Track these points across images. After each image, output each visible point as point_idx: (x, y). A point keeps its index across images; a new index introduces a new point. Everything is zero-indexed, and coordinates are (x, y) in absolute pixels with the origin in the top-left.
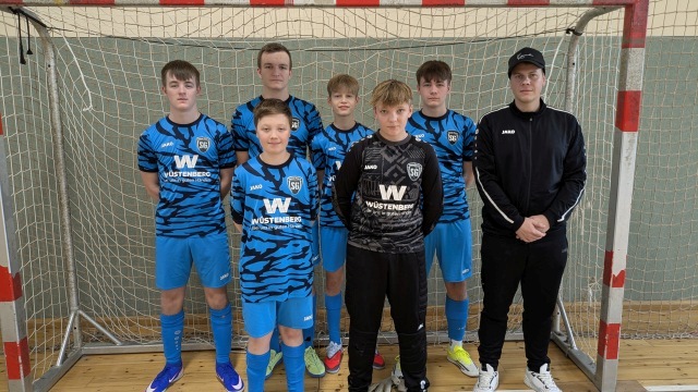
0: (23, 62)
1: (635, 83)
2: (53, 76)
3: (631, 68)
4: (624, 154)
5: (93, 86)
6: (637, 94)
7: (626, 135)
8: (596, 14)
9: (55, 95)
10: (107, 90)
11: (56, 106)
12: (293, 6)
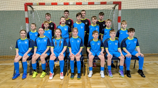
0: (31, 13)
1: (120, 15)
2: (34, 16)
3: (119, 13)
4: (119, 26)
5: (40, 18)
6: (120, 17)
7: (119, 23)
8: (116, 6)
9: (34, 19)
10: (42, 18)
11: (34, 20)
12: (70, 5)
